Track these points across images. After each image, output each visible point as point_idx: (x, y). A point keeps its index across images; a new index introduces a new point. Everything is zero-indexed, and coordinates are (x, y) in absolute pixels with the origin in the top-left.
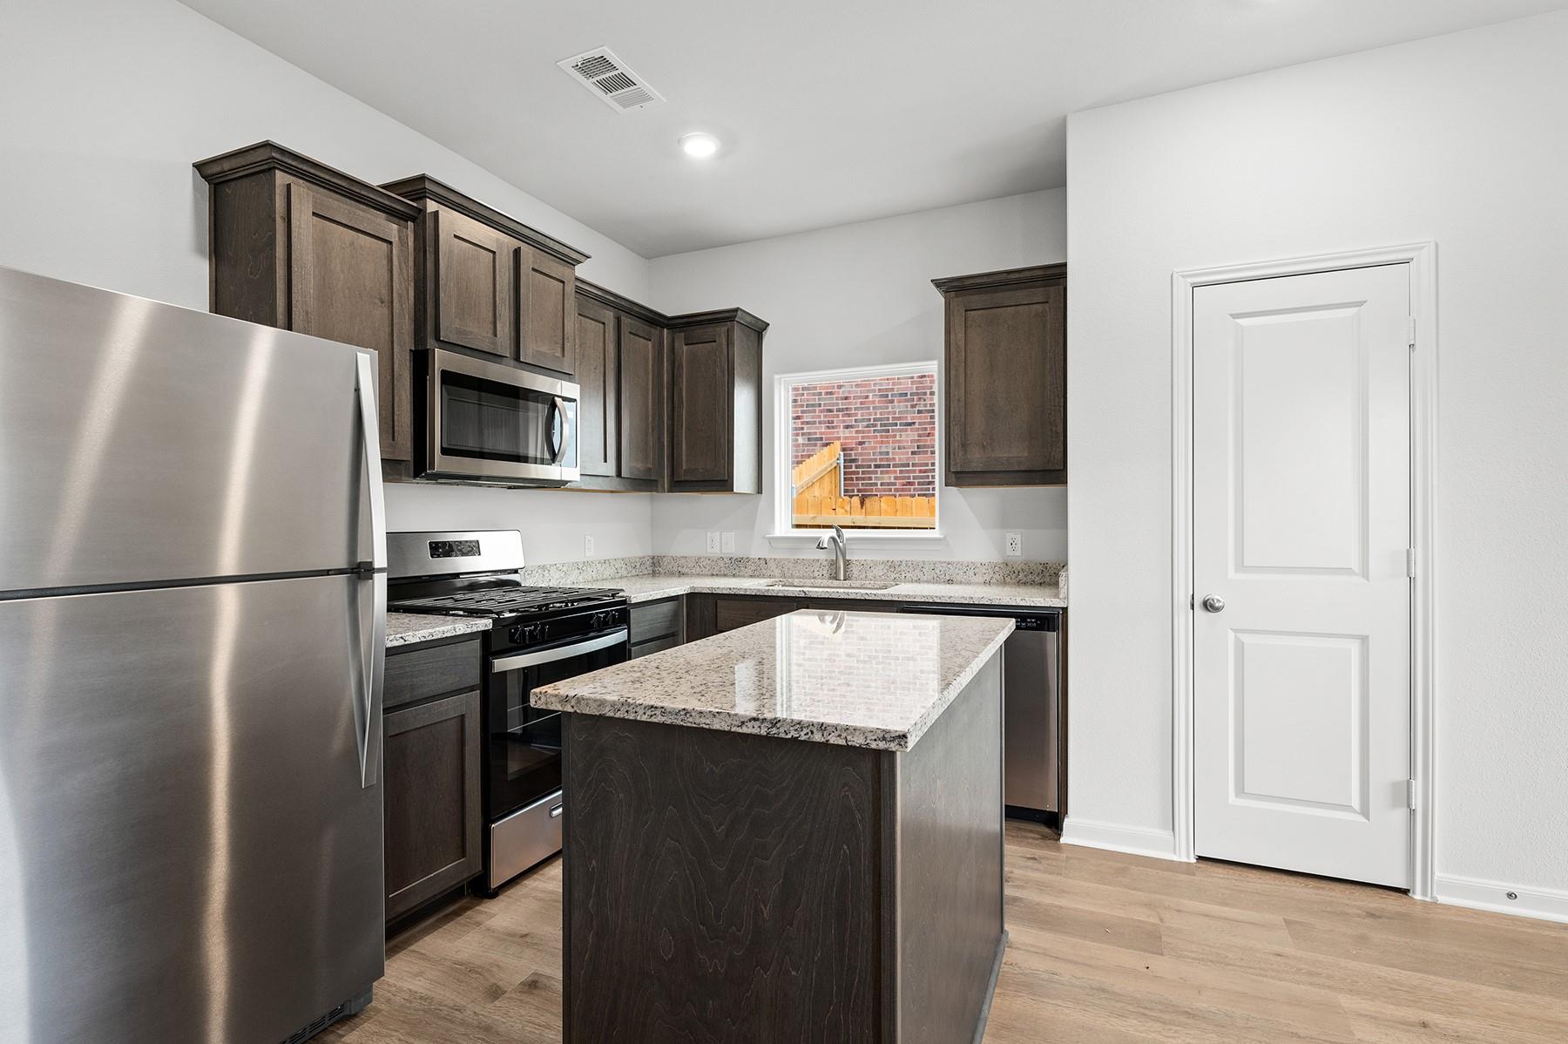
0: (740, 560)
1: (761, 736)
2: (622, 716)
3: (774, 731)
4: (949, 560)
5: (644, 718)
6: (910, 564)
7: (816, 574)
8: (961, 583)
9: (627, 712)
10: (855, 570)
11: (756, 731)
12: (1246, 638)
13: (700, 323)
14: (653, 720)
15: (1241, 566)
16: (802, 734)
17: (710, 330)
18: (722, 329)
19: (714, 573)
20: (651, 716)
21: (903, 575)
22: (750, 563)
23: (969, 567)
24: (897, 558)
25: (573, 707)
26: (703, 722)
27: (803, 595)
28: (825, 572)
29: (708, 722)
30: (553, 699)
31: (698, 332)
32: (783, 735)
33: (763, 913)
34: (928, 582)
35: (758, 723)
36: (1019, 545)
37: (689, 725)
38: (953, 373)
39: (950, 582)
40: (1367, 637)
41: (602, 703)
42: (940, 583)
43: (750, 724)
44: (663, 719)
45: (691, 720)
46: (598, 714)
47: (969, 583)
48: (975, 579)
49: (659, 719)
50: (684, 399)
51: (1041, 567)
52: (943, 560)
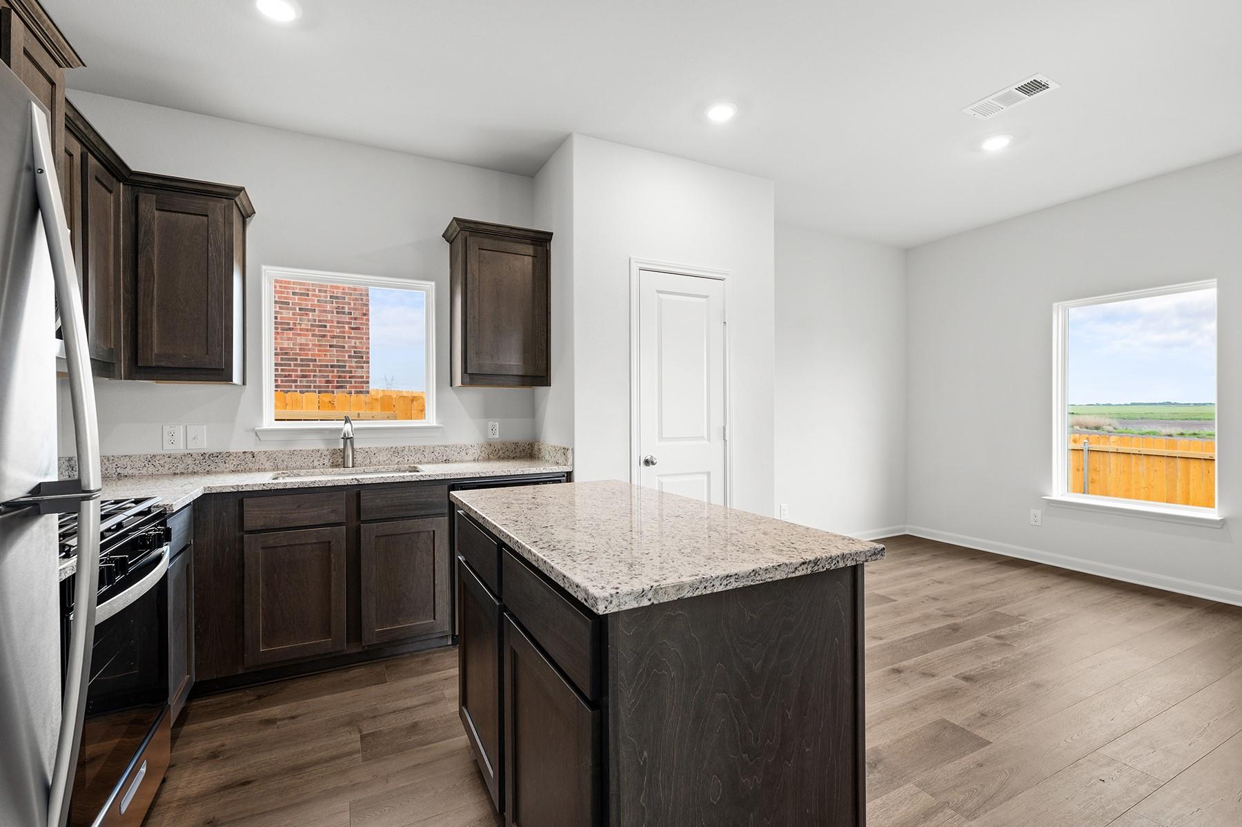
0: (218, 455)
1: (807, 575)
2: (700, 593)
3: (816, 568)
4: (447, 444)
5: (721, 589)
6: (412, 449)
7: (316, 463)
8: (456, 461)
9: (705, 588)
10: (359, 459)
11: (804, 573)
12: (664, 480)
13: (181, 190)
14: (729, 588)
15: (661, 438)
16: (832, 565)
17: (197, 203)
18: (218, 206)
19: (178, 471)
20: (727, 585)
21: (406, 459)
22: (231, 457)
23: (462, 449)
24: (400, 444)
25: (650, 600)
26: (768, 578)
27: (356, 483)
28: (326, 461)
29: (771, 576)
30: (627, 599)
31: (179, 200)
32: (821, 570)
33: (787, 715)
34: (428, 463)
35: (806, 566)
36: (498, 430)
37: (758, 582)
38: (469, 295)
39: (447, 461)
40: (710, 472)
41: (680, 587)
42: (439, 463)
43: (800, 568)
44: (737, 584)
45: (758, 578)
46: (676, 599)
47: (462, 461)
48: (467, 458)
49: (734, 585)
50: (155, 271)
51: (514, 446)
52: (440, 444)
